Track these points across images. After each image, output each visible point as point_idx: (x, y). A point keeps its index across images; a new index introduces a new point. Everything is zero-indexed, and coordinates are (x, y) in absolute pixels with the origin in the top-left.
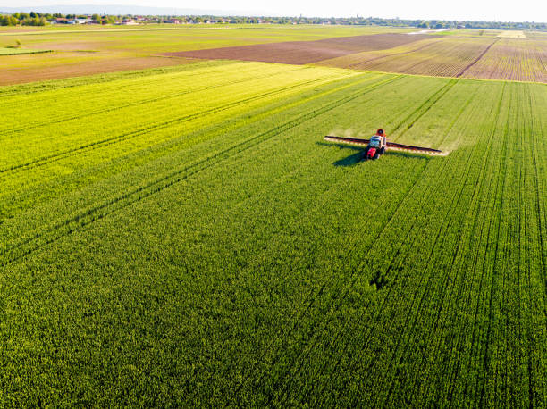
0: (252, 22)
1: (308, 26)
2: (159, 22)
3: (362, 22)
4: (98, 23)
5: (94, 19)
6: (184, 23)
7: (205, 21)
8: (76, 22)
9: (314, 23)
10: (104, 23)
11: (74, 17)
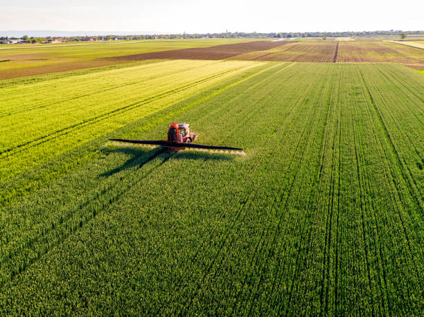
0: (150, 38)
1: (191, 40)
2: (77, 40)
3: (232, 36)
4: (29, 42)
5: (24, 40)
6: (97, 41)
7: (114, 39)
8: (11, 42)
9: (196, 37)
10: (34, 42)
11: (7, 38)
